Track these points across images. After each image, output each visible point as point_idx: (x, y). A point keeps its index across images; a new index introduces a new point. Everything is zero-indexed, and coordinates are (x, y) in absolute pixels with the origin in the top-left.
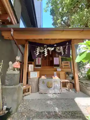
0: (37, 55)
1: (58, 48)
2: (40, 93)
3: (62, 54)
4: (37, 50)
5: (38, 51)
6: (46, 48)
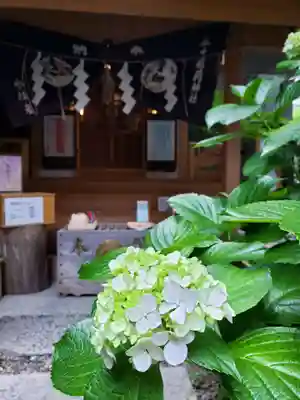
1: (152, 66)
3: (165, 102)
5: (38, 80)
6: (82, 62)
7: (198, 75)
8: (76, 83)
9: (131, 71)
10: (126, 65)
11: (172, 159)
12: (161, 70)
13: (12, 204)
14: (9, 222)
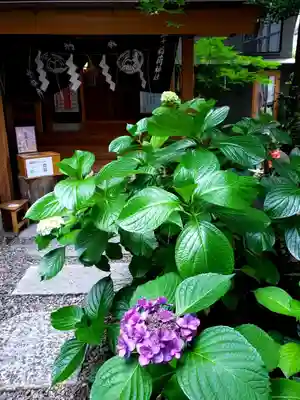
0: (44, 88)
1: (125, 55)
4: (36, 65)
5: (42, 73)
6: (71, 56)
7: (160, 60)
8: (70, 73)
12: (131, 58)
13: (31, 163)
14: (30, 176)
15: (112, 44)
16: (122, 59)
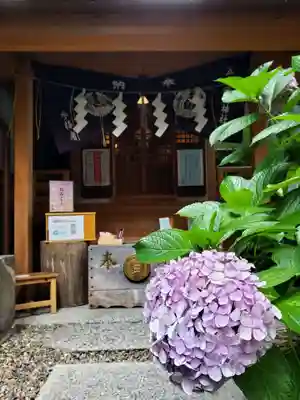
0: (78, 129)
1: (184, 94)
2: (92, 307)
4: (76, 104)
6: (121, 95)
8: (115, 113)
9: (164, 100)
10: (160, 95)
11: (202, 183)
12: (191, 97)
14: (52, 238)
15: (168, 82)
16: (181, 98)
